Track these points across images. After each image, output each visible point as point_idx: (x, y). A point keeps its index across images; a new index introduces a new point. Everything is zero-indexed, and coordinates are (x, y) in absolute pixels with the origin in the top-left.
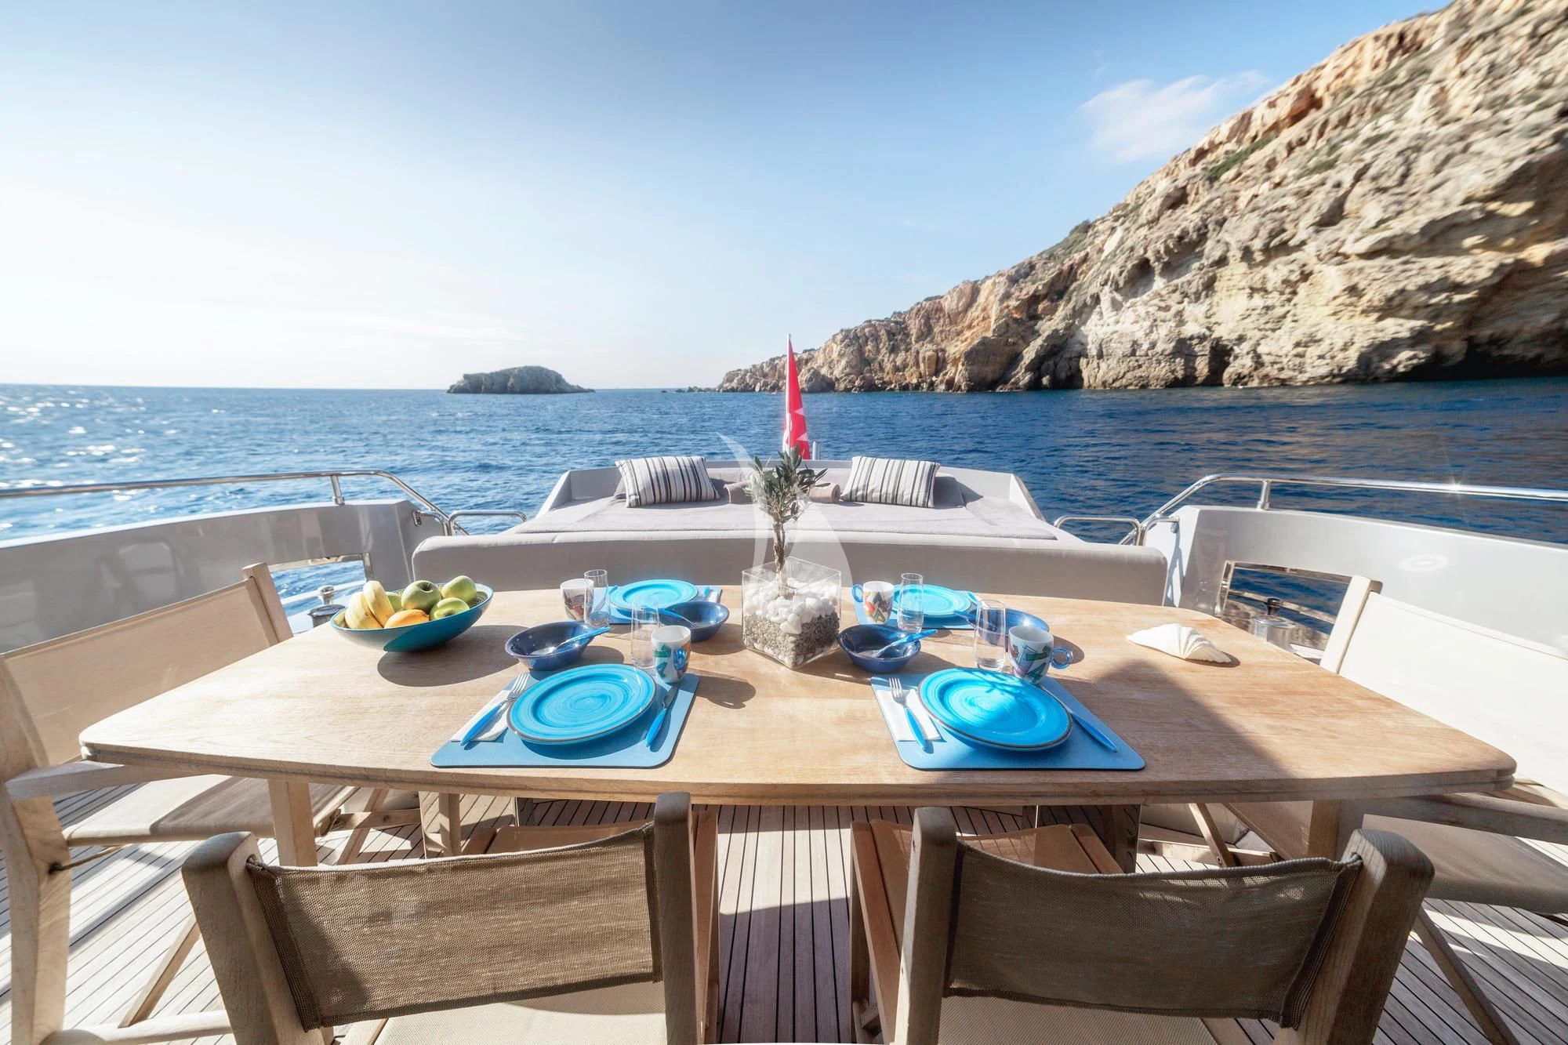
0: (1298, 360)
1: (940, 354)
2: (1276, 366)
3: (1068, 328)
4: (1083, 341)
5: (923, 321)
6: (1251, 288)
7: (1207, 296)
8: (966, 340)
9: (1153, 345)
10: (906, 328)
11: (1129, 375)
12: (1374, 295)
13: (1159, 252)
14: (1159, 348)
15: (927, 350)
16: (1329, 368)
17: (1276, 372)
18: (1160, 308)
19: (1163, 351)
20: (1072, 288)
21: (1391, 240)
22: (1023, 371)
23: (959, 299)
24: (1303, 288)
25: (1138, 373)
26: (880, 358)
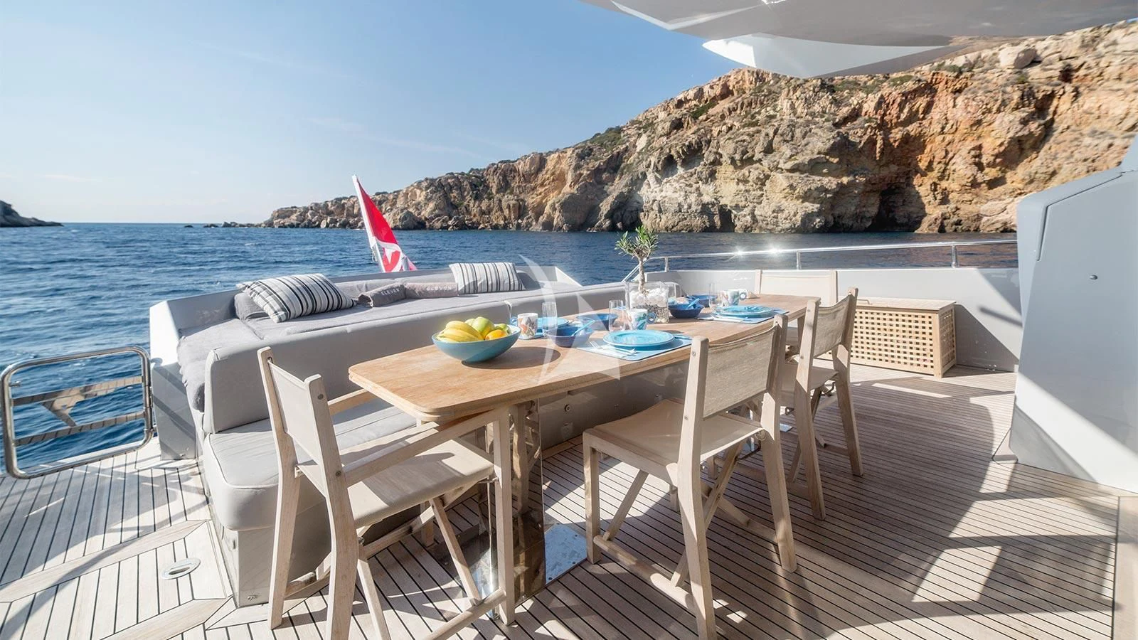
0: (775, 220)
1: (521, 203)
2: (765, 222)
3: (629, 192)
4: (639, 201)
5: (501, 177)
6: (738, 180)
7: (711, 181)
8: (540, 194)
9: (690, 207)
10: (485, 181)
11: (680, 223)
12: (800, 190)
13: (679, 152)
14: (694, 208)
15: (508, 200)
16: (790, 225)
17: (765, 226)
18: (687, 185)
19: (696, 210)
20: (622, 166)
21: (798, 165)
22: (603, 218)
23: (531, 164)
24: (768, 183)
25: (685, 222)
26: (466, 203)
